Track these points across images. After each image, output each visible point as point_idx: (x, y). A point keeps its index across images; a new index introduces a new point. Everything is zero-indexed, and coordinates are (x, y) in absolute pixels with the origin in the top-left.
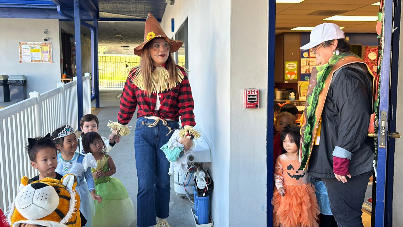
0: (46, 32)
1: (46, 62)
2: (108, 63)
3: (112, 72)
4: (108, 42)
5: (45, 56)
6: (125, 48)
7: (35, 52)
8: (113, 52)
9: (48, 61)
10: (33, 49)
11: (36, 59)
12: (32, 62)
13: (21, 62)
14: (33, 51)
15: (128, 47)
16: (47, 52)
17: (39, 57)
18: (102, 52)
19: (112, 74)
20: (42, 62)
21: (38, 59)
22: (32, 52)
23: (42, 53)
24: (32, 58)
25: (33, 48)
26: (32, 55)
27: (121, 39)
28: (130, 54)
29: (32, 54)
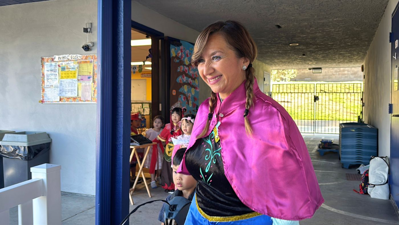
0: (89, 30)
1: (87, 102)
2: (286, 94)
3: (300, 105)
4: (285, 62)
5: (85, 86)
6: (314, 71)
7: (68, 77)
8: (306, 79)
9: (90, 99)
10: (63, 72)
11: (69, 95)
12: (60, 103)
13: (42, 102)
14: (64, 75)
15: (320, 68)
16: (89, 78)
17: (75, 90)
18: (288, 79)
19: (300, 108)
20: (80, 103)
21: (72, 94)
22: (62, 78)
23: (79, 80)
24: (61, 91)
25: (63, 69)
26: (61, 84)
27: (304, 55)
28: (328, 80)
29: (63, 83)
